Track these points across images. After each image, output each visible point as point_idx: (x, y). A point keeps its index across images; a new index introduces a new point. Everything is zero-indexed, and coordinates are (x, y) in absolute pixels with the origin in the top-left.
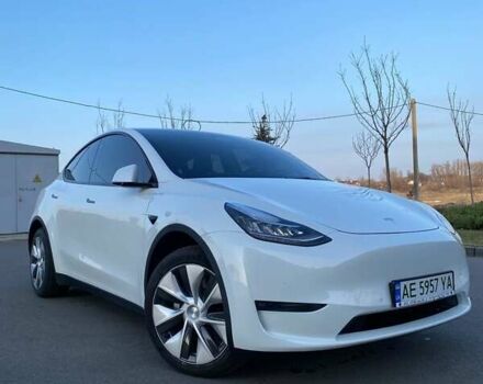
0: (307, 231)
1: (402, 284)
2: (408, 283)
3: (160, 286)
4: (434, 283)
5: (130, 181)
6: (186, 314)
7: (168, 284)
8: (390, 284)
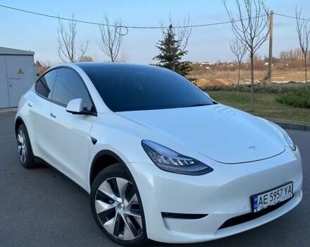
0: (197, 163)
1: (259, 197)
2: (262, 196)
3: (100, 189)
4: (280, 192)
5: (78, 111)
6: (116, 208)
7: (105, 188)
8: (251, 197)
